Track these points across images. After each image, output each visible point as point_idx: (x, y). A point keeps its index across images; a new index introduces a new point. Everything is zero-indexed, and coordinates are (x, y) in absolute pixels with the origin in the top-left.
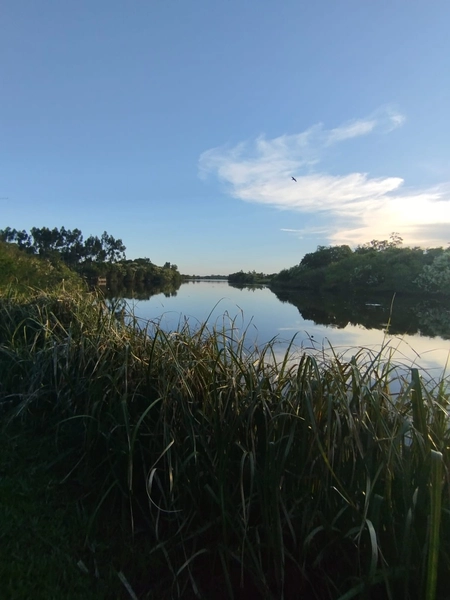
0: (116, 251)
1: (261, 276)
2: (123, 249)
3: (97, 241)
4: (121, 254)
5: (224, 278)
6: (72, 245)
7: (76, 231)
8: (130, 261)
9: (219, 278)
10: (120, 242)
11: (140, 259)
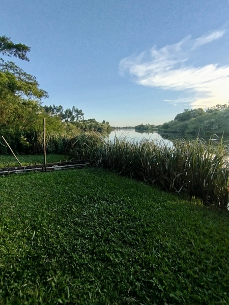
0: (79, 116)
1: (152, 126)
2: (82, 114)
3: (70, 112)
4: (82, 117)
5: (133, 128)
6: (59, 113)
7: (60, 106)
8: (86, 121)
9: (130, 128)
10: (81, 111)
11: (91, 119)
